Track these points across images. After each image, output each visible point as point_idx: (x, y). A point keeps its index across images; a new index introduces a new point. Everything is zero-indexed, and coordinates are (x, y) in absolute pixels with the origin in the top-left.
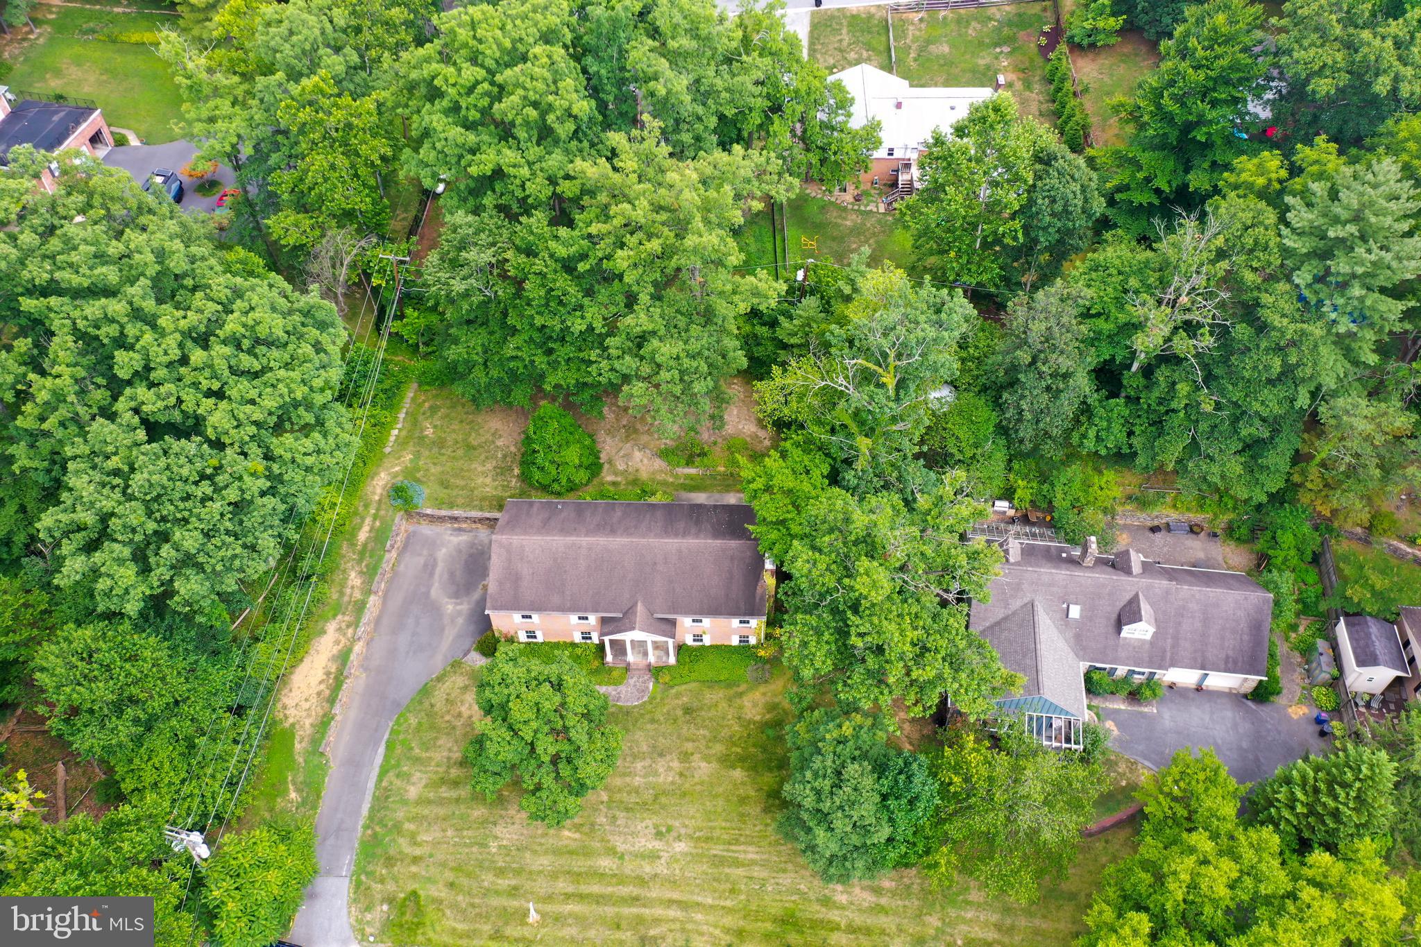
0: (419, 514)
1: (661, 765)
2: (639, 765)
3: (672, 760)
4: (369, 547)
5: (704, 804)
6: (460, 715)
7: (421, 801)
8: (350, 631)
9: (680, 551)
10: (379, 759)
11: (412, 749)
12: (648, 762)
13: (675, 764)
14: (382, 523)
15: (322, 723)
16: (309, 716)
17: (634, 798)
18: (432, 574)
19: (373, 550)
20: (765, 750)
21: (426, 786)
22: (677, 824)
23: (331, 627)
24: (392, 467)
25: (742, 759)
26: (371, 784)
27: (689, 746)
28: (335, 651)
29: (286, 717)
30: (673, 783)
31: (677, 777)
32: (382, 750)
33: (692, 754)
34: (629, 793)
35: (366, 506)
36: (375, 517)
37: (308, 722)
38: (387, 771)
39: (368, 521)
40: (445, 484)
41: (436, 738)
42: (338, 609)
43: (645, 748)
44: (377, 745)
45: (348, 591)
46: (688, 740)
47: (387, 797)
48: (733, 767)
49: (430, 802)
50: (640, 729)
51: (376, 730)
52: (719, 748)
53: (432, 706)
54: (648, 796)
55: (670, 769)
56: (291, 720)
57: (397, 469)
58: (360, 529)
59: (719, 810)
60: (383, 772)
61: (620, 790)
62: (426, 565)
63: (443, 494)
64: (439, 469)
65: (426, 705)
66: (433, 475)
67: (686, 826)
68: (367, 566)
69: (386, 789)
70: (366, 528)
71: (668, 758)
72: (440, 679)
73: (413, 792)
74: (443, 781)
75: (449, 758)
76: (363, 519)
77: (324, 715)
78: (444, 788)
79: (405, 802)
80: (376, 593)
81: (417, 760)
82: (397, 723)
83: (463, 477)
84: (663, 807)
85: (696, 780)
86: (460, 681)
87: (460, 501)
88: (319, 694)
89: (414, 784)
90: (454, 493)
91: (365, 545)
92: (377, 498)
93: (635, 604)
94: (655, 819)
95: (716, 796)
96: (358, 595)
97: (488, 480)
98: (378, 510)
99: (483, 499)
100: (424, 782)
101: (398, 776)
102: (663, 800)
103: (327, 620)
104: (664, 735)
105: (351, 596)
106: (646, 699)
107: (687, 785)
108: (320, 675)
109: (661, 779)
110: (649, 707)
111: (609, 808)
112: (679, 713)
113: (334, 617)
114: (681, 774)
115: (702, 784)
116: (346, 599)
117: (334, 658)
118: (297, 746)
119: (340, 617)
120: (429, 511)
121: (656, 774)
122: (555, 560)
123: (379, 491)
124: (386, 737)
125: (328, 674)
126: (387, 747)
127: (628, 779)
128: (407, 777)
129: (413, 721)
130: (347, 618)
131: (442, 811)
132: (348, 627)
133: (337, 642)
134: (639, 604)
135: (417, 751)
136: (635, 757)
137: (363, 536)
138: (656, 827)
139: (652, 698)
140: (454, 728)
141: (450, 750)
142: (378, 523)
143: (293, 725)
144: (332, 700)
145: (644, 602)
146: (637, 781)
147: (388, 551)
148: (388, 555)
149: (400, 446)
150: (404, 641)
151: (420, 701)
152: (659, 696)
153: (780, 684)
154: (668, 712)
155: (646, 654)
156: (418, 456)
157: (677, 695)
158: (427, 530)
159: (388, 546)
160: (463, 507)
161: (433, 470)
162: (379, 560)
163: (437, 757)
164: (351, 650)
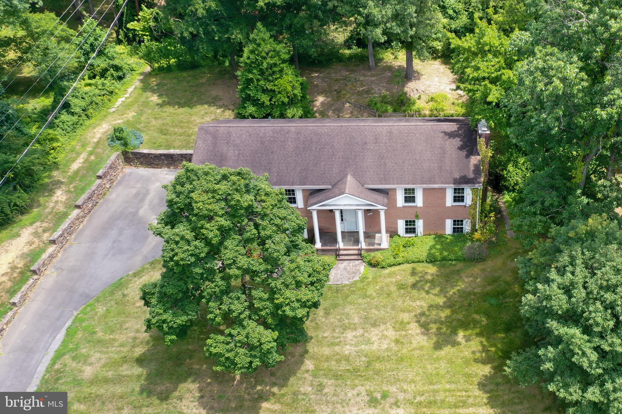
0: (135, 154)
1: (374, 334)
2: (350, 335)
3: (386, 329)
4: (81, 173)
5: (425, 368)
8: (46, 235)
10: (56, 344)
11: (95, 333)
12: (360, 332)
13: (391, 333)
14: (96, 158)
17: (344, 366)
18: (142, 200)
19: (84, 176)
21: (104, 366)
22: (394, 390)
24: (114, 120)
26: (42, 369)
28: (26, 249)
30: (387, 350)
31: (393, 344)
32: (61, 336)
33: (409, 323)
34: (338, 361)
35: (84, 146)
36: (91, 154)
38: (64, 354)
39: (84, 156)
40: (163, 131)
41: (124, 322)
42: (40, 218)
43: (356, 320)
44: (57, 330)
45: (51, 206)
46: (403, 311)
47: (58, 379)
49: (107, 381)
50: (350, 303)
51: (58, 319)
53: (124, 296)
54: (360, 363)
55: (385, 337)
57: (119, 121)
58: (74, 161)
59: (442, 372)
60: (59, 355)
61: (328, 359)
62: (137, 194)
63: (162, 139)
64: (160, 122)
65: (118, 295)
66: (154, 126)
67: (405, 392)
68: (74, 187)
69: (58, 371)
70: (80, 161)
71: (382, 327)
72: (136, 275)
73: (88, 372)
74: (125, 360)
75: (135, 338)
76: (78, 154)
78: (125, 366)
79: (78, 383)
80: (79, 207)
81: (99, 342)
82: (83, 312)
83: (182, 127)
84: (378, 373)
85: (414, 345)
87: (177, 144)
89: (91, 364)
90: (173, 138)
91: (77, 172)
92: (95, 140)
93: (346, 176)
94: (369, 386)
95: (438, 359)
96: (61, 208)
98: (95, 148)
100: (103, 362)
101: (74, 358)
102: (378, 366)
103: (24, 227)
104: (377, 308)
105: (53, 208)
106: (357, 278)
107: (405, 351)
109: (375, 347)
110: (360, 285)
111: (315, 376)
112: (393, 288)
113: (32, 224)
114: (397, 341)
116: (48, 210)
117: (23, 256)
119: (38, 224)
120: (146, 151)
121: (369, 342)
122: (262, 143)
123: (98, 136)
124: (68, 325)
125: (13, 268)
126: (67, 335)
127: (337, 348)
128: (85, 359)
129: (101, 310)
130: (45, 225)
131: (119, 390)
132: (44, 231)
133: (30, 243)
134: (349, 178)
135: (100, 334)
136: (345, 328)
137: (76, 166)
138: (369, 394)
139: (363, 279)
141: (137, 331)
142: (93, 158)
144: (14, 292)
145: (354, 176)
146: (347, 350)
147: (99, 177)
148: (99, 181)
149: (127, 106)
150: (104, 246)
151: (112, 293)
152: (370, 276)
153: (499, 261)
154: (382, 288)
155: (357, 242)
156: (141, 113)
157: (390, 275)
158: (143, 171)
159: (100, 173)
160: (179, 147)
161: (154, 123)
162: (89, 184)
163: (121, 338)
164: (43, 250)
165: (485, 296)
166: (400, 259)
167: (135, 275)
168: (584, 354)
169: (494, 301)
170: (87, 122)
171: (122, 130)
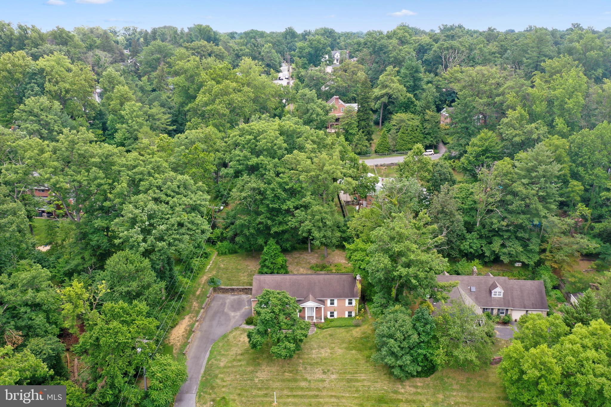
0: (219, 288)
1: (323, 351)
2: (314, 351)
3: (327, 349)
4: (201, 295)
5: (342, 361)
6: (240, 341)
7: (225, 367)
8: (194, 318)
9: (324, 279)
10: (207, 356)
11: (221, 352)
12: (317, 350)
13: (329, 351)
14: (205, 289)
15: (184, 345)
16: (179, 342)
17: (313, 361)
18: (224, 306)
19: (202, 297)
20: (363, 345)
21: (227, 362)
22: (331, 368)
23: (187, 318)
25: (354, 348)
26: (204, 364)
27: (333, 345)
28: (189, 323)
29: (170, 343)
30: (328, 356)
32: (208, 353)
33: (335, 347)
34: (311, 360)
35: (199, 285)
36: (202, 288)
37: (178, 344)
38: (211, 359)
39: (200, 289)
40: (228, 279)
41: (231, 348)
42: (190, 312)
43: (316, 346)
44: (206, 352)
45: (193, 307)
46: (332, 343)
47: (211, 367)
48: (352, 350)
49: (229, 367)
50: (313, 341)
51: (206, 348)
52: (344, 345)
53: (228, 339)
54: (319, 360)
55: (326, 352)
56: (172, 343)
57: (210, 275)
58: (197, 291)
59: (348, 363)
60: (209, 360)
61: (307, 359)
62: (222, 304)
63: (228, 282)
64: (226, 275)
65: (226, 340)
67: (335, 369)
68: (200, 301)
69: (210, 364)
70: (199, 291)
71: (325, 349)
73: (222, 364)
74: (234, 360)
75: (236, 354)
76: (198, 289)
77: (185, 343)
78: (235, 363)
79: (219, 368)
80: (203, 308)
81: (223, 355)
82: (214, 345)
83: (235, 277)
84: (325, 363)
85: (337, 354)
86: (239, 332)
87: (235, 284)
88: (183, 335)
89: (222, 362)
90: (233, 282)
91: (199, 295)
92: (203, 283)
94: (322, 367)
95: (346, 359)
96: (197, 309)
97: (245, 278)
98: (204, 286)
99: (244, 283)
101: (215, 360)
102: (325, 361)
103: (185, 316)
104: (322, 342)
105: (194, 309)
106: (314, 333)
107: (334, 356)
108: (183, 330)
109: (323, 355)
110: (316, 335)
111: (303, 364)
112: (328, 336)
113: (188, 314)
114: (331, 353)
115: (340, 355)
116: (192, 309)
117: (188, 326)
118: (174, 351)
119: (190, 314)
120: (223, 287)
121: (321, 354)
123: (204, 281)
124: (210, 349)
125: (186, 330)
126: (210, 352)
127: (310, 356)
128: (220, 360)
129: (221, 344)
130: (193, 315)
131: (234, 370)
133: (189, 321)
134: (310, 295)
135: (223, 352)
136: (312, 349)
137: (198, 293)
138: (323, 370)
139: (316, 333)
140: (238, 345)
141: (237, 351)
143: (172, 345)
144: (188, 338)
145: (312, 295)
146: (313, 356)
147: (208, 297)
148: (207, 299)
149: (211, 270)
150: (215, 323)
151: (223, 339)
152: (319, 332)
153: (366, 326)
154: (323, 336)
155: (312, 320)
156: (218, 272)
157: (326, 331)
158: (221, 295)
159: (208, 295)
160: (236, 286)
161: (224, 276)
162: (205, 300)
163: (231, 353)
164: (194, 324)
165: (361, 338)
166: (329, 326)
167: (230, 333)
168: (395, 348)
169: (365, 340)
170: (199, 276)
171: (213, 279)
